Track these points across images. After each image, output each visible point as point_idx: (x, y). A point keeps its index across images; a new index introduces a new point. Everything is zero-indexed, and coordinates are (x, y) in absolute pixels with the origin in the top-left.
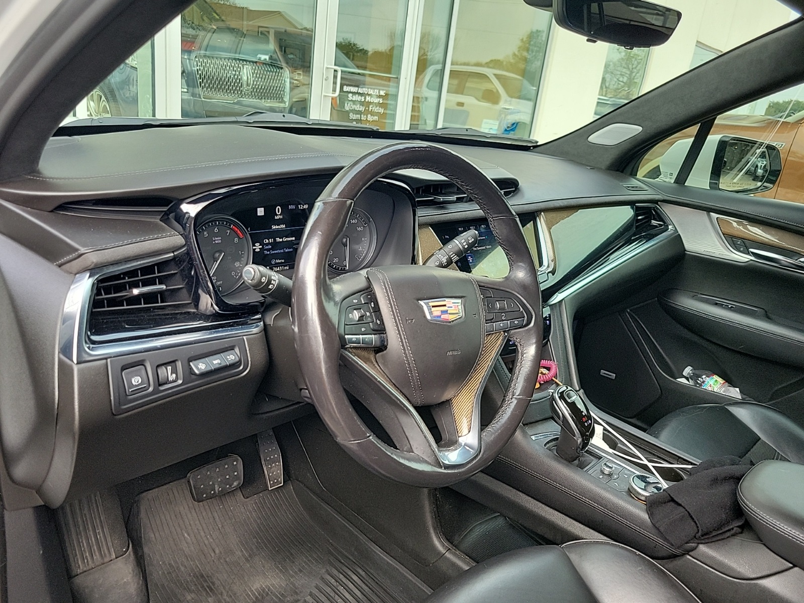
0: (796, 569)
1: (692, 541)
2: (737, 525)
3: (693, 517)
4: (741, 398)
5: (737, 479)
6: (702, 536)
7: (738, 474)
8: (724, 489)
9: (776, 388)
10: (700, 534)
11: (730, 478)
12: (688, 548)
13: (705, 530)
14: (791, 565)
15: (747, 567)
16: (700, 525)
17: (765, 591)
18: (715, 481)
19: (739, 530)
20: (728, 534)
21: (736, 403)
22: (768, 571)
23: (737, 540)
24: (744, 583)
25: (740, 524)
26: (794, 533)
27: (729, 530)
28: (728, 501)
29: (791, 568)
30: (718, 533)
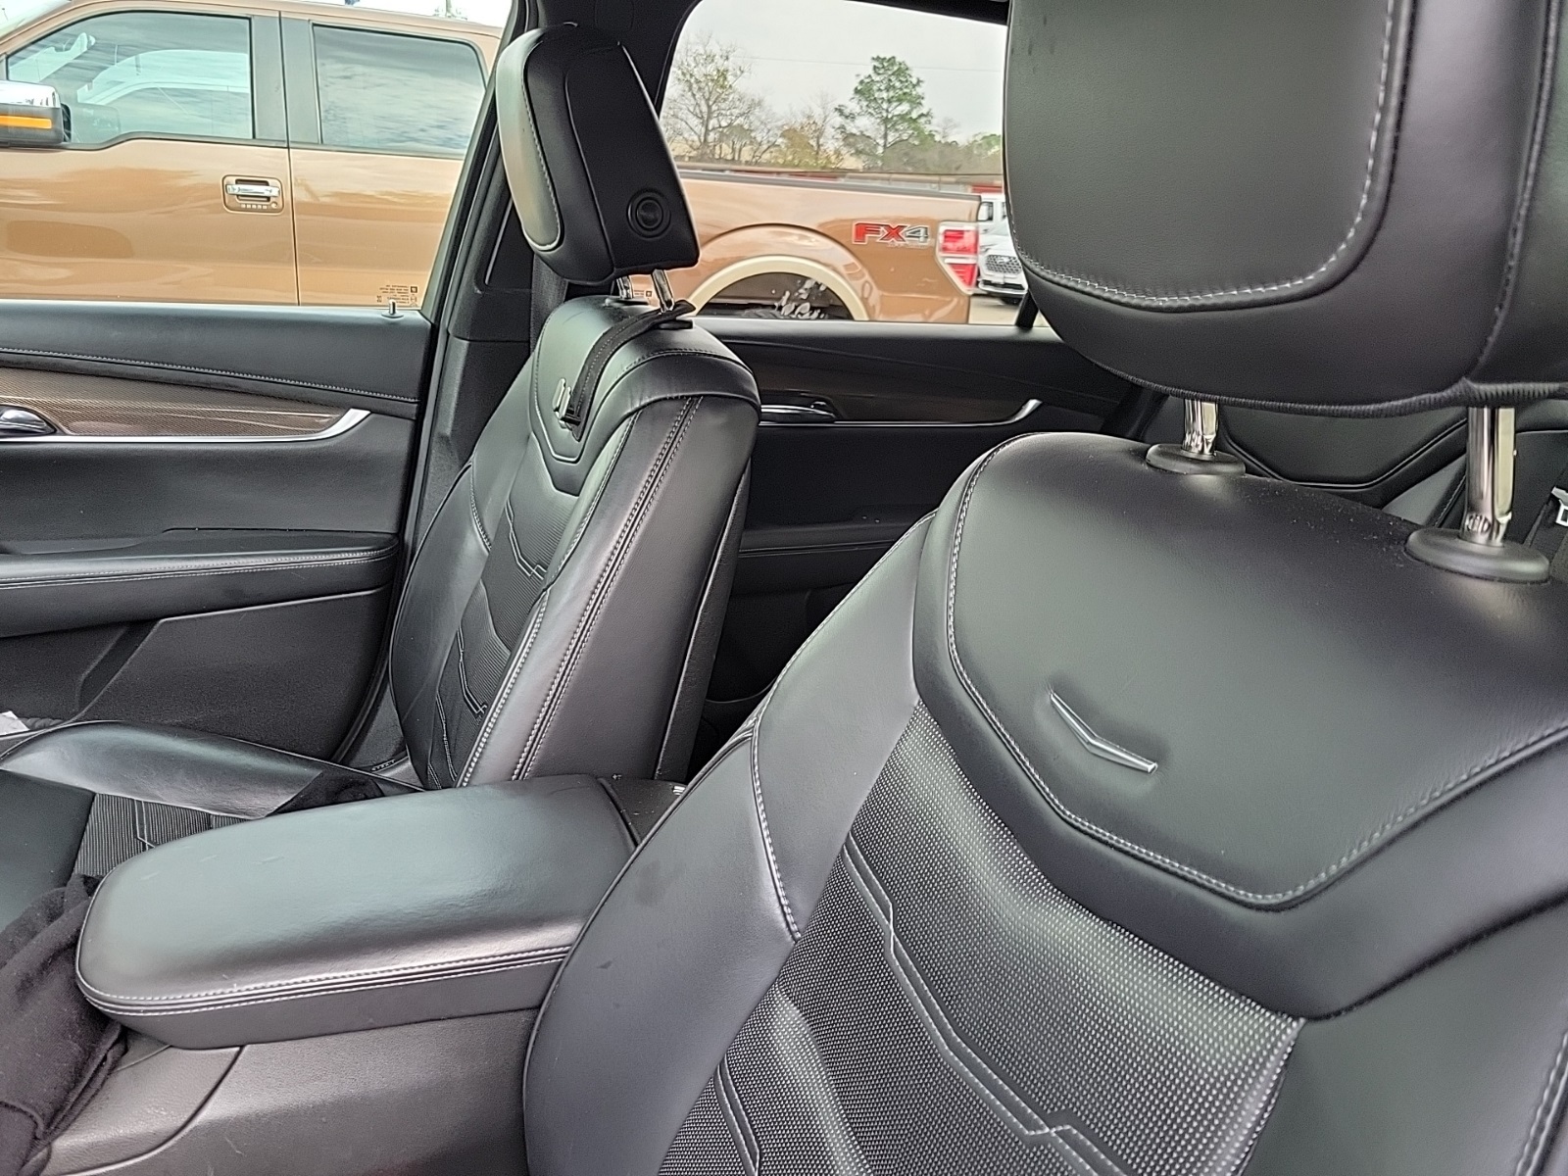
0: (247, 1049)
1: (35, 1151)
2: (111, 1042)
3: (11, 1103)
4: (27, 729)
5: (68, 949)
6: (48, 1126)
7: (65, 938)
8: (50, 995)
9: (83, 676)
10: (41, 1127)
11: (54, 957)
12: (31, 1172)
13: (48, 1111)
14: (237, 1049)
15: (164, 1113)
16: (34, 1108)
17: (215, 1128)
18: (26, 987)
19: (119, 1048)
20: (102, 1075)
21: (21, 746)
22: (205, 1090)
23: (122, 1076)
24: (172, 1147)
25: (115, 1037)
26: (214, 994)
27: (101, 1065)
28: (70, 1011)
29: (239, 1053)
30: (80, 1090)
